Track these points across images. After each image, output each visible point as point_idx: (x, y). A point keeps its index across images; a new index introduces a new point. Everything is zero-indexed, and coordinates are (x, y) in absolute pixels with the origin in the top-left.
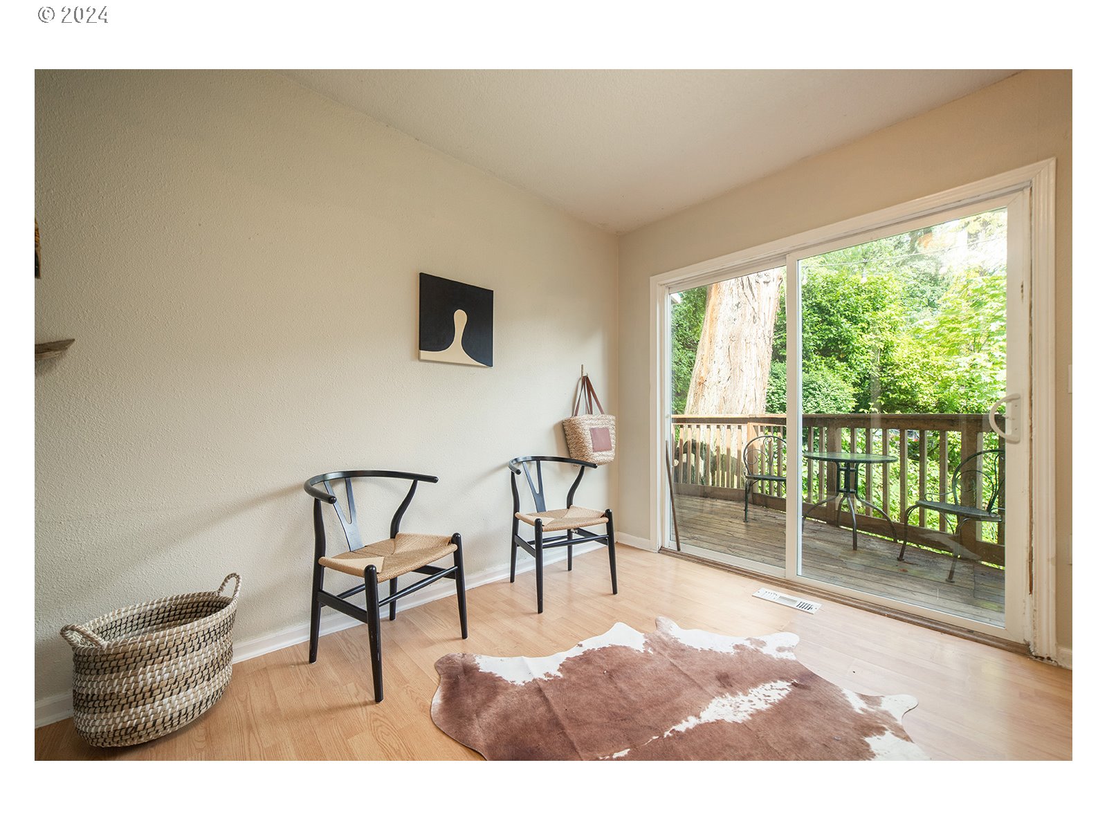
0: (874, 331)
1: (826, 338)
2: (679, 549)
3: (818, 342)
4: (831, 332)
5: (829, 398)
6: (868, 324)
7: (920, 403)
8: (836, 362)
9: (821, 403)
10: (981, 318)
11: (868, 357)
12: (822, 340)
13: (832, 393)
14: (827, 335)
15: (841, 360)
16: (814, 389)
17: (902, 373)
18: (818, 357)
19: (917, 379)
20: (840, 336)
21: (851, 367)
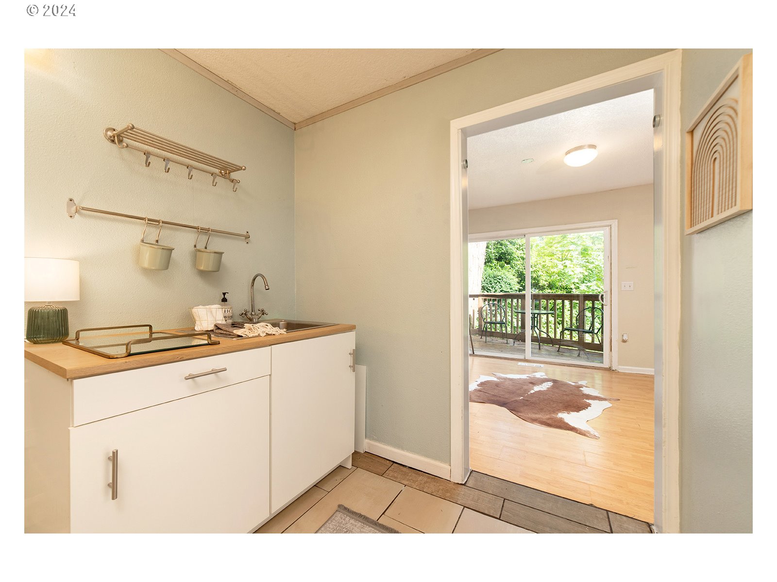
0: (522, 250)
1: (500, 252)
2: (474, 353)
3: (496, 254)
4: (503, 249)
5: (507, 284)
6: (520, 245)
7: (540, 284)
8: (505, 264)
9: (503, 286)
10: (565, 242)
11: (520, 262)
12: (498, 253)
13: (508, 281)
14: (501, 251)
15: (508, 264)
16: (500, 279)
17: (534, 269)
18: (496, 262)
19: (540, 273)
20: (507, 252)
21: (512, 267)
